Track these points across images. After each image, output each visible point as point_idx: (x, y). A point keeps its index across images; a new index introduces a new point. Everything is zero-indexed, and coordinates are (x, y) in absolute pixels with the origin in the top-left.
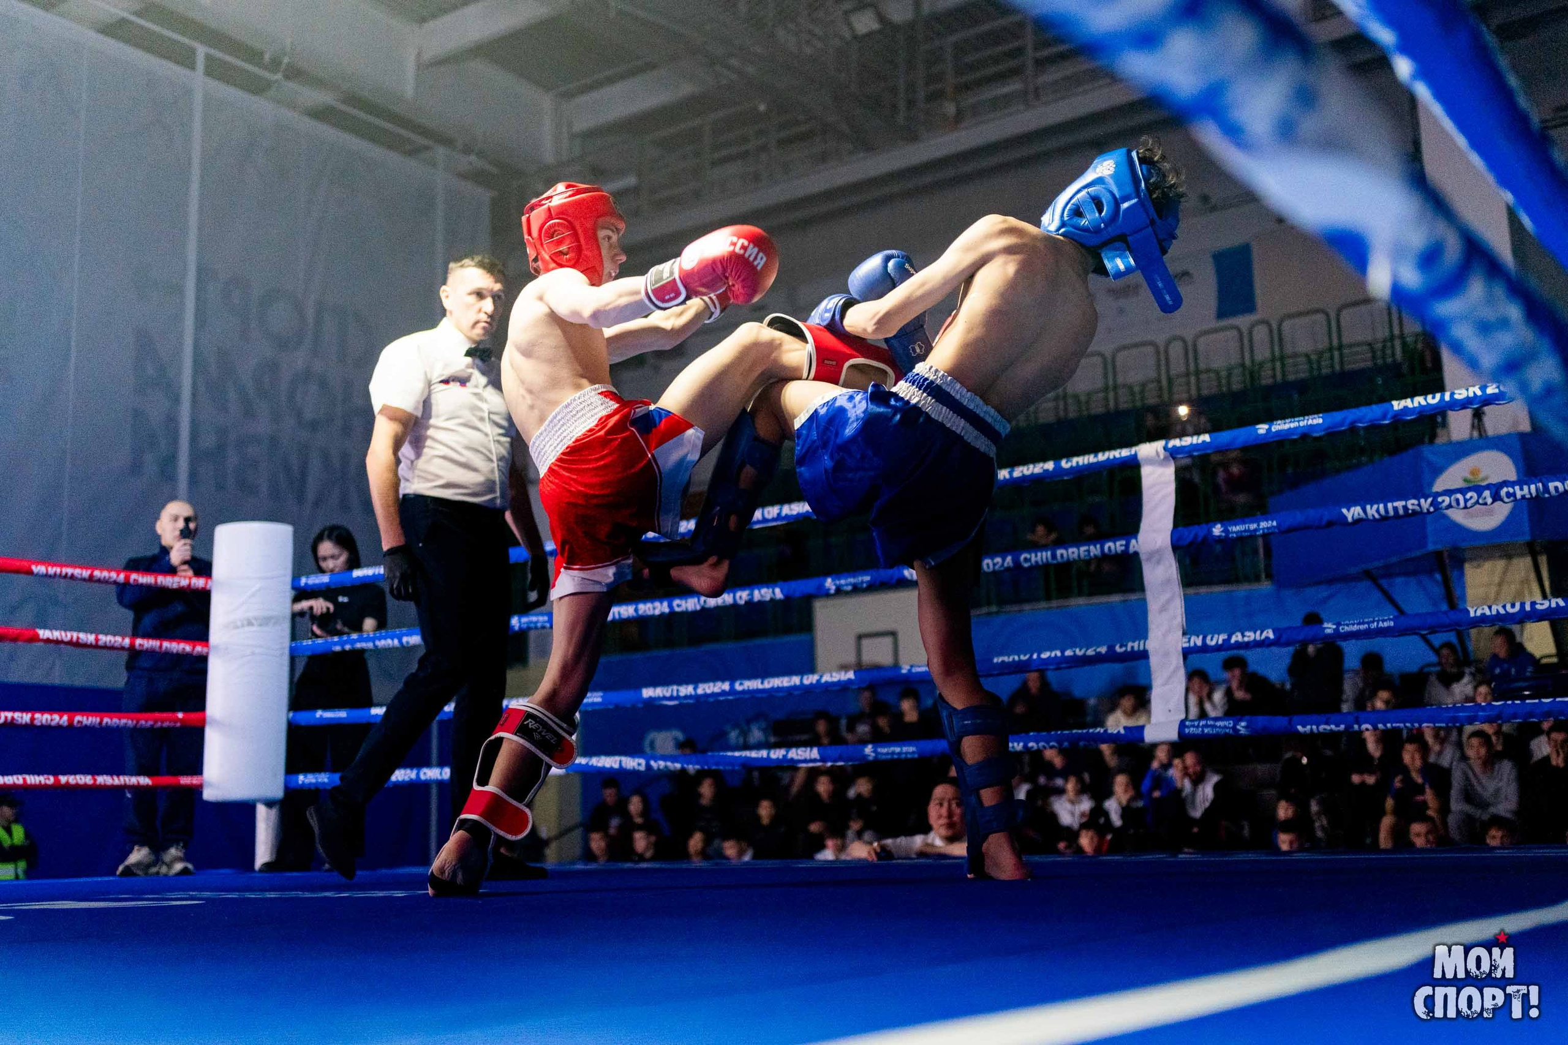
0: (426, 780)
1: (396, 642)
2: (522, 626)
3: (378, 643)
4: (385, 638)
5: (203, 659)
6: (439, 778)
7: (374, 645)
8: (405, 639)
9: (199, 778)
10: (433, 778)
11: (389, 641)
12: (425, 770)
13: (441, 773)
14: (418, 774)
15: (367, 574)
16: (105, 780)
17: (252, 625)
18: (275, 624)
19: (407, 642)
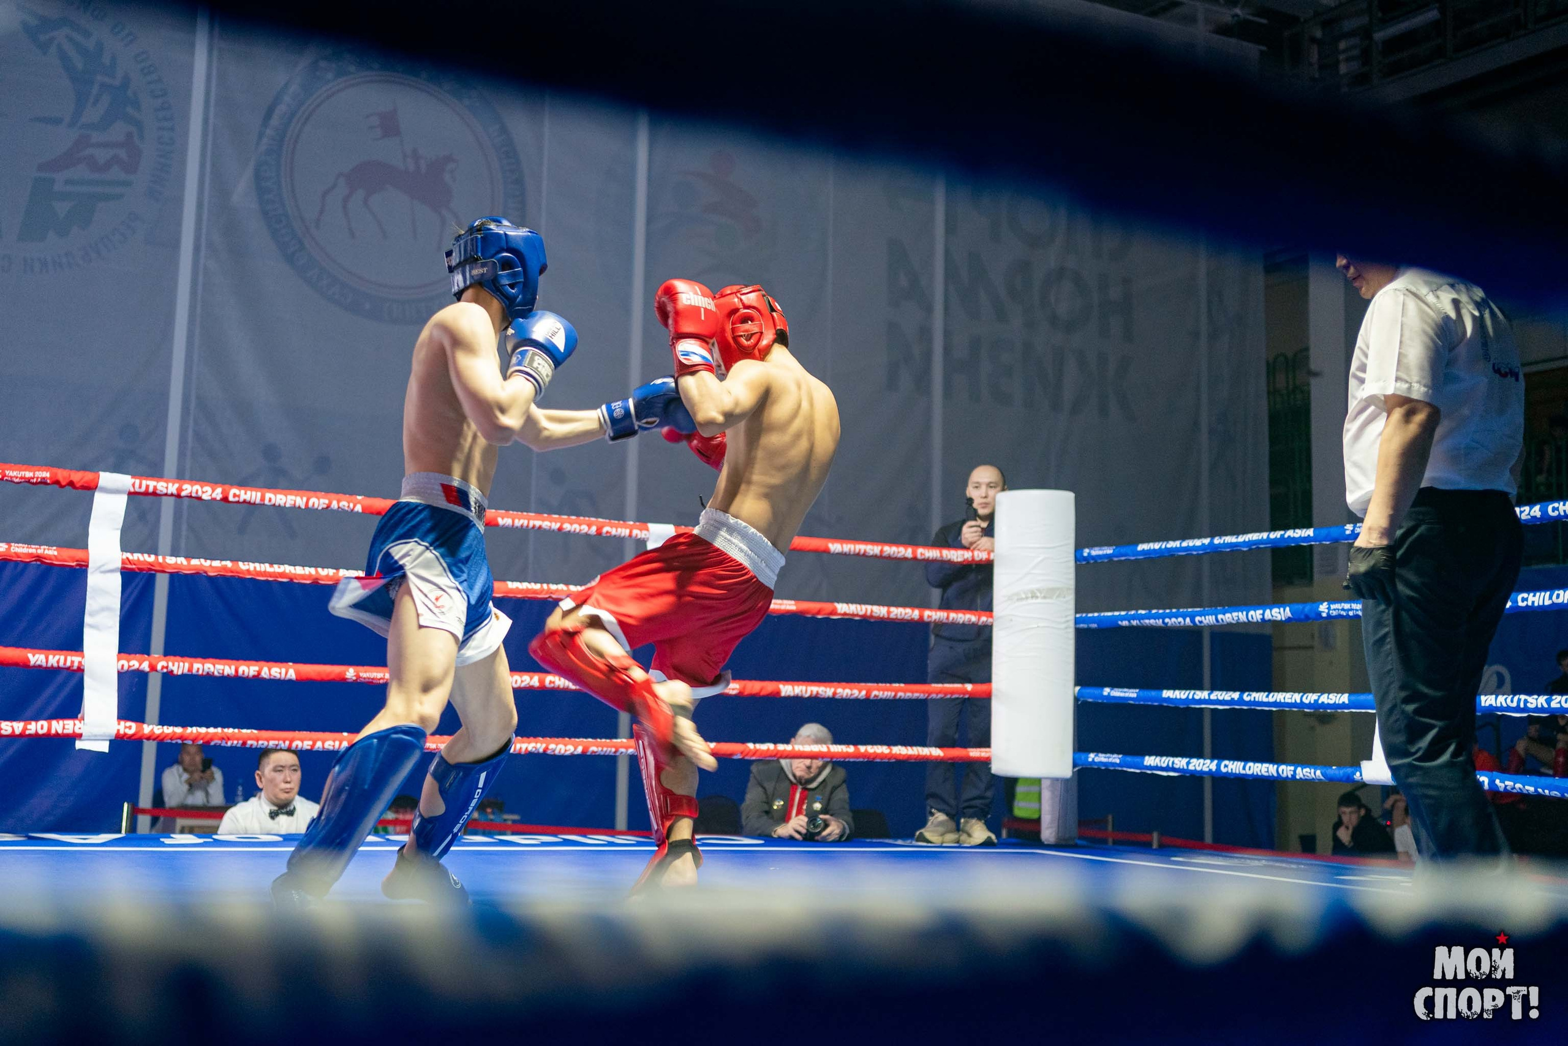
0: (1227, 773)
1: (1188, 620)
2: (1331, 613)
3: (1167, 620)
4: (1176, 616)
7: (1164, 622)
10: (1234, 772)
11: (1181, 620)
13: (1244, 768)
15: (1152, 548)
16: (900, 750)
17: (1037, 597)
18: (1058, 596)
19: (1201, 622)
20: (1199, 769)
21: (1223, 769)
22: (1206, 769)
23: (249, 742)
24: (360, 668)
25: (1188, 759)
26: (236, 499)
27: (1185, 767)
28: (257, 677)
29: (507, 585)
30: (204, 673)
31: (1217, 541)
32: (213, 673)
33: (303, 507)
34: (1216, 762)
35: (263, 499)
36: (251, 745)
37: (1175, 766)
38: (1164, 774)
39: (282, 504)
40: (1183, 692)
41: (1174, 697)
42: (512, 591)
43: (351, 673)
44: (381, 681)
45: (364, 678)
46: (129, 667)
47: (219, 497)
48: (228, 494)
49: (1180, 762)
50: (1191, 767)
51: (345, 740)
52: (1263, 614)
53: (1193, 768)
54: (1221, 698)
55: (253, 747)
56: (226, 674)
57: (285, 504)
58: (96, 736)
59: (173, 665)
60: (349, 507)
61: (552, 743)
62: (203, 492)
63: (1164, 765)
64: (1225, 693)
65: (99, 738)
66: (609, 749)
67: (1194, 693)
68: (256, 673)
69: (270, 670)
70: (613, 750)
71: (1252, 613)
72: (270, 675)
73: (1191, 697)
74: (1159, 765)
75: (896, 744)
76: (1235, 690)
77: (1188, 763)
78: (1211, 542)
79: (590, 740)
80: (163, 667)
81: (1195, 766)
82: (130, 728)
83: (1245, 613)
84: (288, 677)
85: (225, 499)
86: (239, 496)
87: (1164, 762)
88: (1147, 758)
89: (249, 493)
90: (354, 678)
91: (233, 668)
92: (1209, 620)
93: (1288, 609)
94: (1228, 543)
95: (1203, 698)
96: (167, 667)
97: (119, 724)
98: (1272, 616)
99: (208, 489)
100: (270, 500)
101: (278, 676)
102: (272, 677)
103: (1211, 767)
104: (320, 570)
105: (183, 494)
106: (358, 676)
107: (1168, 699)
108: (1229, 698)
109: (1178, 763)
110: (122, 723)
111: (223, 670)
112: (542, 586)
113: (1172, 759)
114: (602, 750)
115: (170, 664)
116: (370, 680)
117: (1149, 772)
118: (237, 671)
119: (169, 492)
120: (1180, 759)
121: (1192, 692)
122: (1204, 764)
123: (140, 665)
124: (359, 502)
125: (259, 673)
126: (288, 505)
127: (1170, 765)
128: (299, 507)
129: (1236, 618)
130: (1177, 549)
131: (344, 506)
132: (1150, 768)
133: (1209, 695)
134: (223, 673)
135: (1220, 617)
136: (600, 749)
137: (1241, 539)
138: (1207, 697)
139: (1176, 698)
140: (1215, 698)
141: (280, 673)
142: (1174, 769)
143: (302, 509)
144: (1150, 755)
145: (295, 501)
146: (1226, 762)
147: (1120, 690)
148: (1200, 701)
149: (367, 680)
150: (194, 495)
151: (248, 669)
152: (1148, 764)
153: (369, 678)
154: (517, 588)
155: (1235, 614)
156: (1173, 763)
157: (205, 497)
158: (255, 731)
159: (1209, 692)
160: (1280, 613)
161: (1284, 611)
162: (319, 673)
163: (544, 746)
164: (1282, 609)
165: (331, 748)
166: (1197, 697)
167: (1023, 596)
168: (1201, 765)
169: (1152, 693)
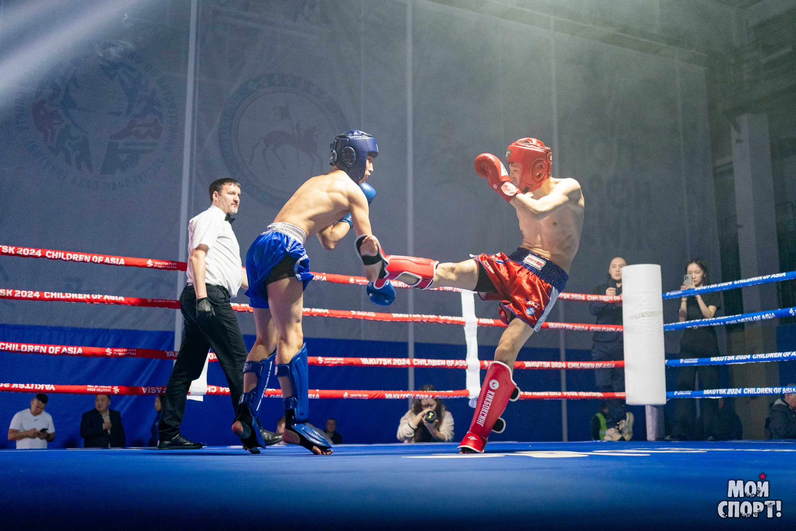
0: (747, 394)
4: (716, 321)
6: (754, 393)
8: (727, 322)
10: (751, 393)
13: (755, 391)
14: (742, 391)
15: (702, 289)
16: (582, 394)
17: (645, 316)
18: (655, 315)
19: (729, 323)
20: (732, 393)
21: (745, 393)
22: (736, 393)
23: (271, 396)
24: (324, 357)
25: (726, 390)
27: (725, 393)
29: (392, 315)
31: (736, 283)
34: (741, 389)
36: (272, 397)
37: (720, 393)
38: (714, 398)
40: (721, 357)
41: (717, 360)
42: (395, 318)
43: (320, 360)
44: (335, 363)
45: (327, 362)
49: (722, 391)
50: (728, 393)
51: (318, 393)
52: (761, 317)
53: (729, 393)
54: (741, 359)
55: (274, 397)
58: (197, 393)
60: (320, 278)
61: (418, 393)
63: (714, 393)
64: (743, 356)
65: (198, 394)
66: (445, 396)
67: (727, 358)
70: (447, 396)
71: (755, 317)
73: (725, 360)
74: (711, 393)
75: (580, 391)
76: (747, 354)
77: (726, 391)
78: (733, 284)
79: (436, 391)
81: (730, 392)
82: (213, 389)
83: (752, 317)
87: (714, 392)
88: (705, 391)
90: (322, 361)
92: (733, 322)
93: (773, 313)
94: (741, 283)
95: (732, 359)
97: (208, 387)
98: (766, 317)
103: (738, 392)
106: (324, 361)
107: (714, 362)
108: (745, 358)
109: (721, 391)
110: (210, 387)
112: (409, 316)
113: (718, 390)
114: (441, 397)
117: (706, 397)
120: (722, 389)
121: (726, 357)
122: (735, 391)
124: (325, 276)
127: (717, 393)
129: (747, 320)
130: (715, 288)
132: (707, 395)
133: (735, 357)
135: (739, 320)
136: (441, 396)
137: (748, 280)
138: (734, 359)
139: (718, 361)
140: (738, 359)
142: (719, 395)
144: (706, 389)
146: (746, 389)
147: (688, 359)
148: (731, 361)
152: (706, 394)
153: (329, 362)
154: (397, 317)
155: (746, 318)
156: (719, 392)
158: (274, 390)
159: (734, 356)
163: (414, 395)
164: (770, 314)
165: (311, 398)
166: (729, 359)
167: (638, 316)
168: (733, 391)
169: (706, 360)
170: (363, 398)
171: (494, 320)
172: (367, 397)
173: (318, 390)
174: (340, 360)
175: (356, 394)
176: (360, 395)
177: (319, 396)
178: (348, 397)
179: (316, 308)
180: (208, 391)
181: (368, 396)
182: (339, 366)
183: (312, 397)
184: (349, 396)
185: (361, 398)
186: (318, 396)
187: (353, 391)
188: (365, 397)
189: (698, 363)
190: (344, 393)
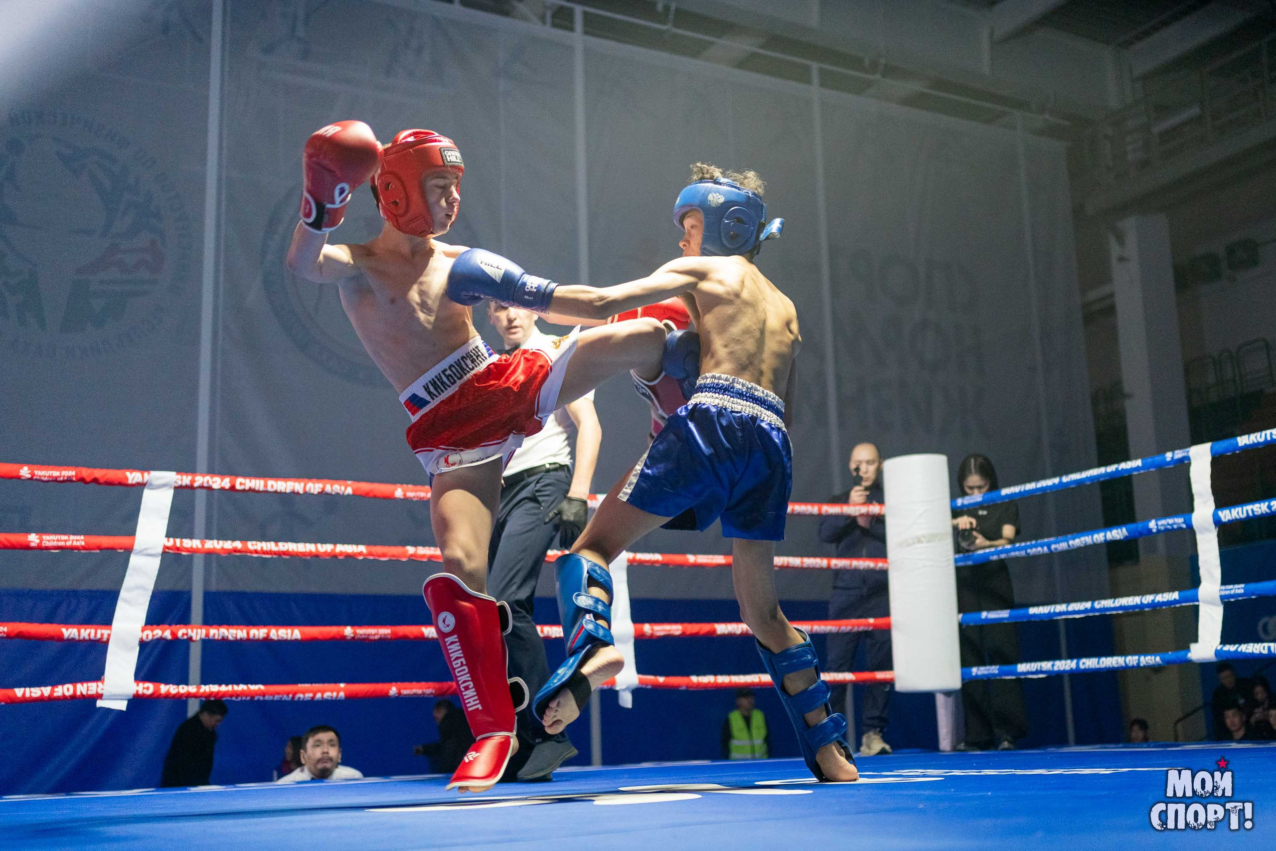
0: (1085, 669)
1: (1045, 548)
2: (1159, 528)
3: (1029, 551)
4: (1036, 546)
5: (884, 573)
6: (1097, 666)
7: (1026, 552)
8: (1053, 547)
9: (890, 672)
10: (1091, 667)
11: (1039, 549)
12: (1084, 660)
13: (1098, 663)
14: (1078, 664)
15: (1013, 492)
17: (922, 542)
18: (940, 540)
19: (1056, 549)
20: (1062, 669)
21: (1082, 667)
22: (1068, 668)
23: (257, 697)
24: (356, 628)
25: (1052, 663)
26: (242, 488)
27: (1051, 669)
28: (267, 640)
30: (220, 638)
31: (1065, 479)
32: (227, 637)
33: (301, 492)
34: (1075, 661)
35: (266, 486)
36: (259, 700)
37: (1043, 669)
38: (1035, 677)
39: (283, 490)
40: (1046, 607)
41: (1039, 612)
43: (348, 631)
44: (376, 637)
45: (361, 635)
46: (153, 636)
47: (227, 486)
48: (235, 483)
49: (1046, 665)
50: (1056, 669)
51: (342, 690)
52: (1105, 536)
54: (1077, 609)
56: (239, 637)
57: (286, 489)
58: (115, 696)
59: (192, 632)
60: (340, 489)
62: (213, 482)
63: (1034, 670)
64: (1079, 604)
65: (118, 698)
67: (1055, 608)
68: (265, 635)
69: (277, 631)
71: (1096, 536)
72: (278, 636)
73: (1052, 611)
74: (1030, 670)
76: (1086, 600)
77: (1053, 666)
78: (1061, 482)
80: (183, 635)
82: (147, 688)
83: (1090, 537)
84: (294, 637)
85: (233, 488)
86: (244, 484)
87: (1034, 667)
88: (1019, 665)
89: (253, 481)
90: (352, 635)
91: (245, 631)
92: (1062, 546)
93: (1124, 530)
94: (1074, 480)
95: (1062, 611)
96: (187, 634)
97: (137, 685)
98: (1113, 537)
99: (217, 479)
100: (272, 486)
101: (285, 637)
102: (280, 638)
103: (1071, 666)
104: (319, 545)
105: (196, 485)
106: (355, 633)
107: (1034, 615)
108: (1083, 608)
110: (140, 685)
111: (236, 634)
113: (1039, 664)
115: (190, 631)
116: (366, 636)
118: (248, 634)
119: (184, 484)
120: (1046, 662)
121: (1053, 607)
122: (1066, 665)
123: (163, 633)
124: (349, 485)
125: (268, 634)
126: (288, 491)
127: (1039, 669)
128: (298, 493)
129: (1084, 542)
130: (1033, 490)
131: (336, 489)
132: (1023, 673)
133: (1067, 607)
134: (236, 637)
135: (1071, 542)
137: (1083, 475)
138: (1065, 610)
139: (1041, 614)
140: (1073, 609)
141: (287, 634)
142: (1042, 672)
143: (301, 494)
144: (1022, 662)
145: (294, 486)
148: (1060, 614)
149: (363, 636)
150: (205, 485)
151: (258, 633)
152: (1021, 671)
153: (365, 635)
155: (1083, 539)
156: (1041, 667)
157: (216, 486)
158: (262, 687)
159: (1066, 605)
160: (1118, 533)
161: (1122, 531)
162: (321, 633)
164: (1119, 530)
166: (1057, 610)
167: (911, 541)
168: (1064, 665)
169: (1021, 612)
170: (426, 696)
171: (662, 556)
172: (432, 693)
173: (342, 685)
174: (385, 631)
175: (411, 689)
176: (420, 692)
177: (345, 695)
178: (397, 695)
179: (343, 543)
180: (137, 691)
181: (433, 691)
182: (383, 640)
183: (332, 697)
184: (399, 693)
185: (422, 696)
186: (342, 694)
187: (407, 684)
188: (429, 694)
189: (1010, 617)
190: (391, 689)
